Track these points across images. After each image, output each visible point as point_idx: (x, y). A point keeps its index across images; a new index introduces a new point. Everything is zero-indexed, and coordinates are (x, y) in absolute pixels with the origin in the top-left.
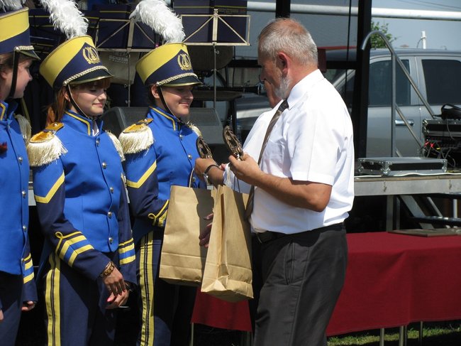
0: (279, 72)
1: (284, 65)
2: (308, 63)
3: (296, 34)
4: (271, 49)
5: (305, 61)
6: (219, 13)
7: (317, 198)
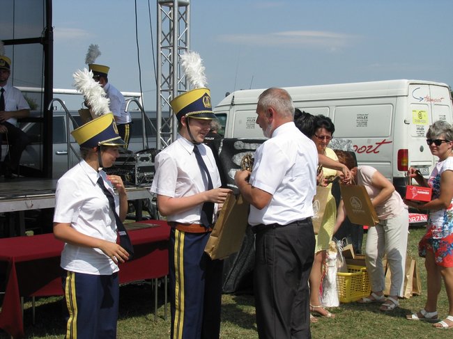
1: (271, 116)
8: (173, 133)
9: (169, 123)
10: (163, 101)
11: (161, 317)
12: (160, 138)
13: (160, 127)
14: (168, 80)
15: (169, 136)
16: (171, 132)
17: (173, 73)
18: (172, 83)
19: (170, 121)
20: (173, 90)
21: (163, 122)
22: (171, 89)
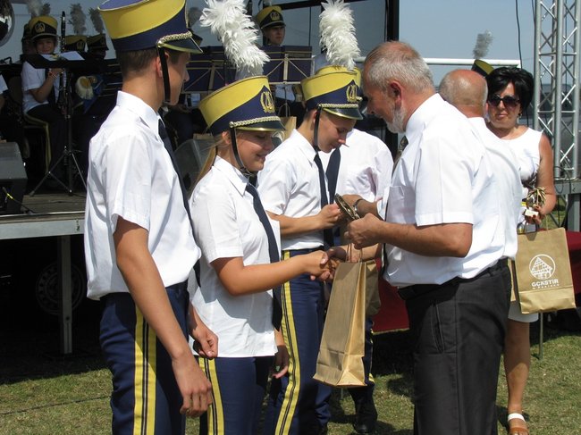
0: (391, 104)
1: (396, 95)
2: (425, 90)
3: (409, 59)
4: (380, 78)
5: (421, 89)
6: (289, 57)
7: (456, 241)
8: (555, 112)
9: (550, 98)
10: (543, 69)
11: (534, 355)
12: (538, 118)
13: (537, 103)
14: (550, 41)
15: (550, 116)
16: (554, 110)
17: (557, 30)
18: (555, 44)
19: (552, 95)
20: (556, 54)
21: (542, 97)
22: (555, 53)
